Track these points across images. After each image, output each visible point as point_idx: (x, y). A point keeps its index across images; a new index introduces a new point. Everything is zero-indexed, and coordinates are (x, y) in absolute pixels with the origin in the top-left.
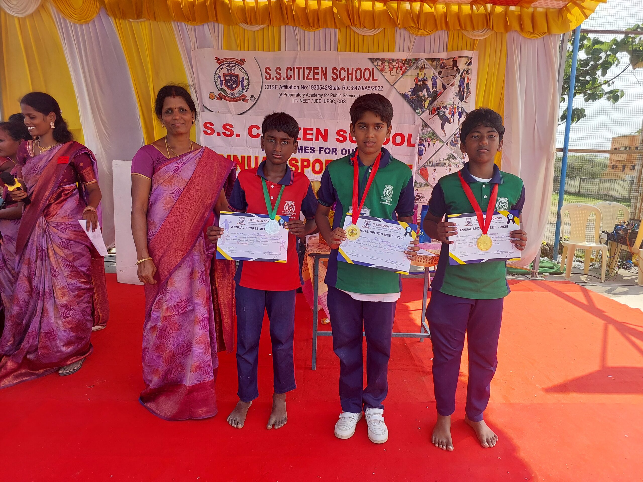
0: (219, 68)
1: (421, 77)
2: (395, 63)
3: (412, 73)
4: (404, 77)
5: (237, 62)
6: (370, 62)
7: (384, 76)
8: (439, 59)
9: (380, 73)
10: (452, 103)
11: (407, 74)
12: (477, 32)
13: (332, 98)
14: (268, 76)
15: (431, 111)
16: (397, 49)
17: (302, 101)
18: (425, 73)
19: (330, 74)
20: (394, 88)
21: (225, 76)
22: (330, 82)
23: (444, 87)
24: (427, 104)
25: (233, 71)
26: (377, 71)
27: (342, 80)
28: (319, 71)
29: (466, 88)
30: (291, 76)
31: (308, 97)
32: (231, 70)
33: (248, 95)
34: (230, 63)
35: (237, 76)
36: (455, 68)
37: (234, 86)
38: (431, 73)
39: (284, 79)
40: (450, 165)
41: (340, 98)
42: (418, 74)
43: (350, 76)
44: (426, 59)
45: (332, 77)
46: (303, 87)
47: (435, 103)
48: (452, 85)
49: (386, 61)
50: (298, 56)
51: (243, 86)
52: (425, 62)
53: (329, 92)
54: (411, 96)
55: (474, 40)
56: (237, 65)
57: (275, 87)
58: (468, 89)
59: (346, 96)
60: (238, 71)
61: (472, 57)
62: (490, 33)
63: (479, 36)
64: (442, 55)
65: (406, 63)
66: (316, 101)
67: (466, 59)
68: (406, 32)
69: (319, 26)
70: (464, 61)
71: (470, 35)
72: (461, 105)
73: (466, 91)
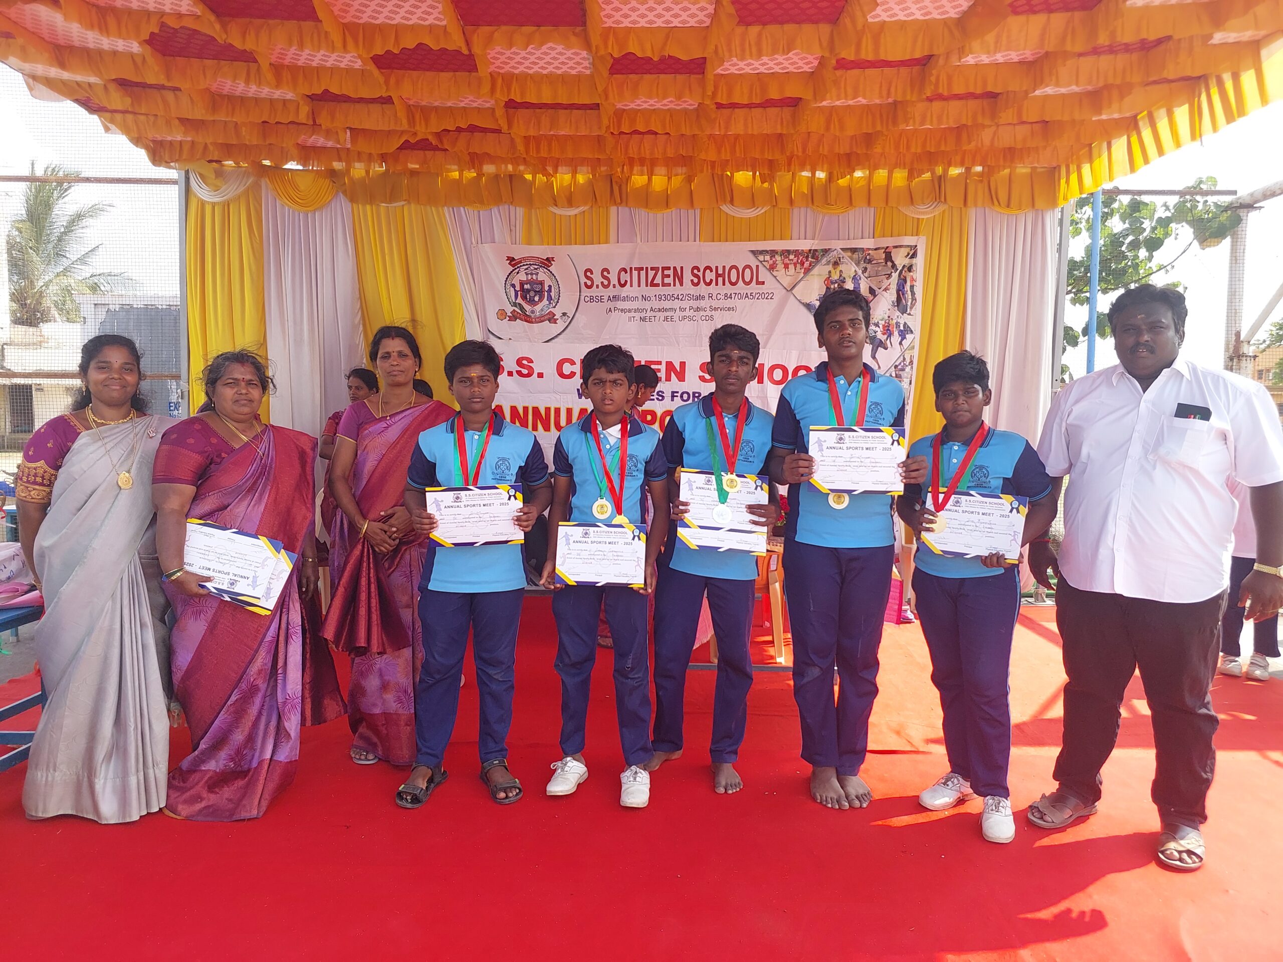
0: (512, 272)
1: (835, 277)
3: (821, 271)
4: (808, 277)
5: (541, 262)
6: (751, 256)
7: (775, 277)
8: (862, 250)
10: (887, 318)
11: (812, 273)
12: (922, 208)
13: (692, 313)
14: (589, 283)
16: (795, 235)
17: (643, 319)
18: (841, 271)
19: (688, 277)
20: (792, 296)
21: (522, 284)
22: (688, 288)
23: (872, 291)
25: (534, 276)
26: (764, 268)
27: (708, 284)
28: (671, 272)
29: (909, 292)
30: (626, 281)
31: (653, 314)
32: (532, 274)
33: (558, 312)
34: (530, 264)
35: (542, 283)
36: (889, 264)
37: (537, 299)
38: (850, 270)
39: (614, 286)
41: (705, 314)
42: (830, 272)
43: (720, 280)
44: (841, 249)
45: (692, 281)
46: (644, 298)
48: (886, 290)
49: (777, 253)
50: (638, 250)
51: (550, 298)
52: (840, 254)
53: (686, 304)
55: (918, 219)
56: (541, 266)
57: (601, 299)
58: (913, 293)
59: (716, 309)
60: (542, 276)
61: (916, 246)
62: (942, 207)
63: (926, 213)
64: (867, 243)
65: (810, 255)
66: (666, 319)
67: (908, 250)
68: (809, 210)
69: (667, 205)
70: (904, 252)
71: (911, 212)
72: (903, 319)
73: (910, 297)
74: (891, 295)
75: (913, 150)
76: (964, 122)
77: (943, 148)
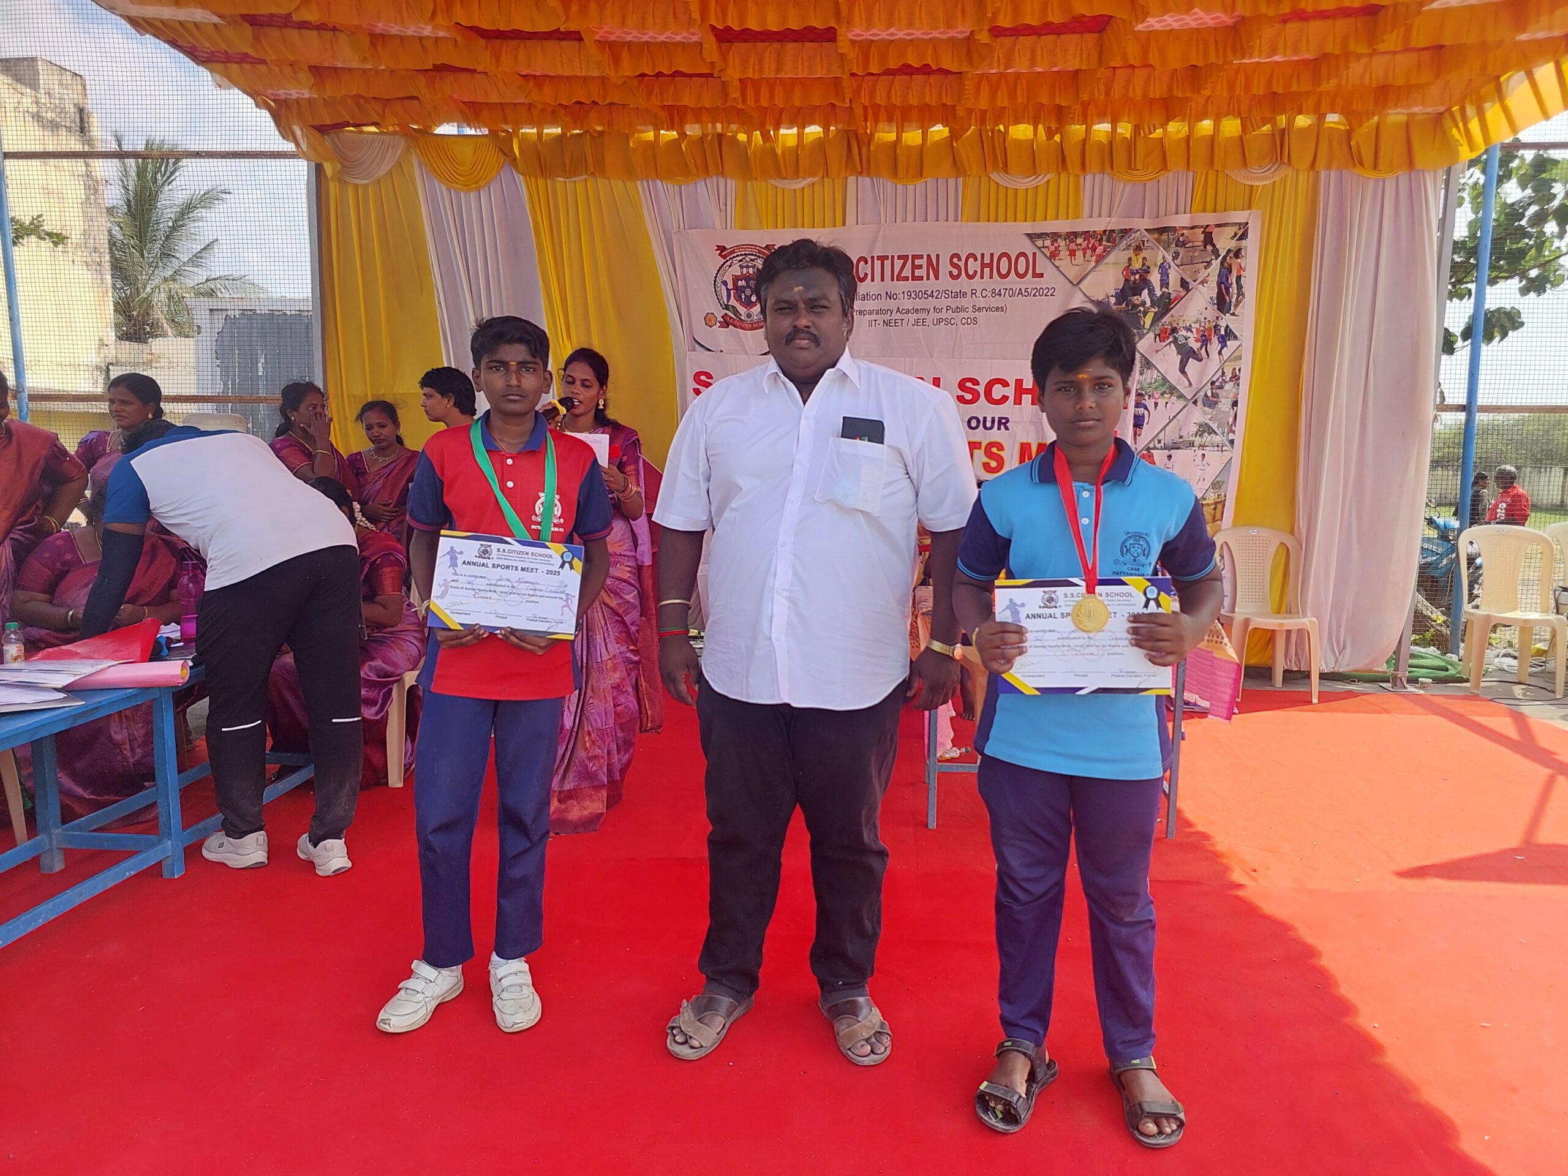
0: (722, 265)
1: (1137, 265)
2: (1079, 241)
4: (1100, 267)
5: (759, 252)
6: (1027, 240)
7: (1057, 267)
8: (1174, 229)
9: (1048, 263)
10: (1203, 320)
11: (1105, 261)
12: (1257, 172)
13: (950, 314)
15: (1159, 335)
16: (1086, 211)
17: (887, 323)
18: (1144, 258)
19: (945, 267)
20: (1079, 292)
21: (736, 279)
22: (945, 282)
23: (1184, 284)
24: (1148, 320)
26: (1043, 257)
27: (970, 277)
28: (923, 262)
29: (1235, 285)
30: (866, 274)
31: (899, 316)
32: (747, 267)
34: (743, 254)
36: (1209, 248)
37: (751, 298)
38: (1157, 256)
40: (1202, 446)
41: (966, 315)
42: (1130, 259)
43: (987, 270)
44: (1146, 230)
45: (951, 272)
46: (889, 296)
47: (1166, 319)
48: (1203, 282)
49: (1060, 236)
50: (881, 232)
52: (1144, 236)
53: (943, 303)
54: (1115, 304)
55: (1252, 186)
56: (759, 257)
58: (1240, 287)
59: (979, 310)
61: (1247, 223)
62: (1286, 171)
63: (1262, 178)
64: (1182, 220)
65: (1104, 238)
66: (917, 321)
67: (1235, 229)
68: (1106, 176)
69: (921, 174)
70: (1230, 231)
71: (1242, 178)
72: (1226, 320)
73: (1236, 291)
74: (1210, 290)
75: (1255, 91)
76: (1329, 50)
77: (1294, 88)
